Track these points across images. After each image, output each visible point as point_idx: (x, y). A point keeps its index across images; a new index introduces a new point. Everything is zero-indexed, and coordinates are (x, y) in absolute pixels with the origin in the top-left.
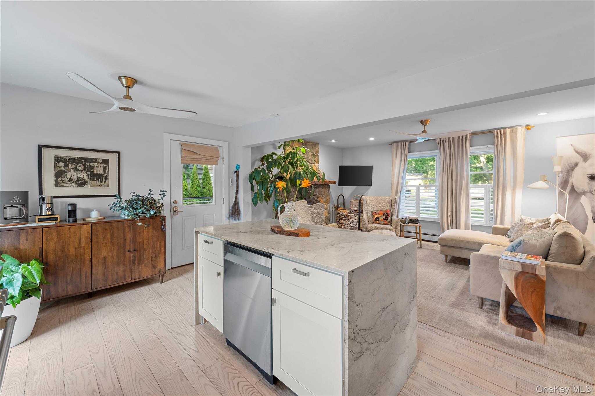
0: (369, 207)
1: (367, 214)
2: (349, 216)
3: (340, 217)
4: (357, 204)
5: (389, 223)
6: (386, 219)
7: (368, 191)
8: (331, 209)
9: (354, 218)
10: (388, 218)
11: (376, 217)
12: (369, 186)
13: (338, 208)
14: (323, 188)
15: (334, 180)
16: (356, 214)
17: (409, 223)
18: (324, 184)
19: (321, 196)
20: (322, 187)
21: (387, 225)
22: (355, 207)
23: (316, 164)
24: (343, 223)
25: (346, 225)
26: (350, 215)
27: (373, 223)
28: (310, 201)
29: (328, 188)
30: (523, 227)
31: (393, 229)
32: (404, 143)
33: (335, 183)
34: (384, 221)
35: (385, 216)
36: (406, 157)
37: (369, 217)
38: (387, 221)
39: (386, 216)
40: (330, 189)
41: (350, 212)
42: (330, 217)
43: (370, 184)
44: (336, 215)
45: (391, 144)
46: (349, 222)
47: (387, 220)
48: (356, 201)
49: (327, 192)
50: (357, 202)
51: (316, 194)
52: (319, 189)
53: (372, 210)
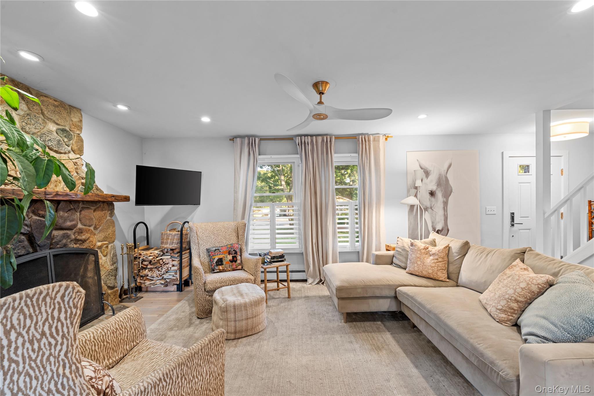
0: (201, 242)
1: (199, 256)
2: (161, 261)
3: (141, 265)
4: (176, 237)
5: (240, 267)
6: (234, 260)
7: (193, 213)
8: (119, 252)
9: (171, 263)
10: (236, 258)
11: (216, 258)
12: (195, 206)
13: (135, 248)
14: (94, 211)
15: (124, 194)
16: (174, 255)
17: (271, 262)
18: (99, 202)
19: (92, 228)
20: (93, 208)
21: (237, 270)
22: (173, 243)
23: (72, 155)
24: (148, 275)
25: (154, 279)
26: (161, 259)
27: (213, 271)
28: (51, 244)
29: (109, 210)
30: (420, 254)
31: (252, 278)
32: (252, 139)
33: (126, 199)
34: (231, 264)
35: (231, 255)
36: (255, 160)
37: (202, 259)
38: (237, 263)
39: (233, 255)
40: (116, 211)
41: (162, 253)
42: (116, 269)
43: (196, 202)
44: (130, 263)
45: (233, 139)
46: (159, 273)
47: (236, 261)
48: (174, 233)
49: (108, 218)
50: (175, 235)
51: (75, 226)
52: (83, 212)
53: (208, 247)
